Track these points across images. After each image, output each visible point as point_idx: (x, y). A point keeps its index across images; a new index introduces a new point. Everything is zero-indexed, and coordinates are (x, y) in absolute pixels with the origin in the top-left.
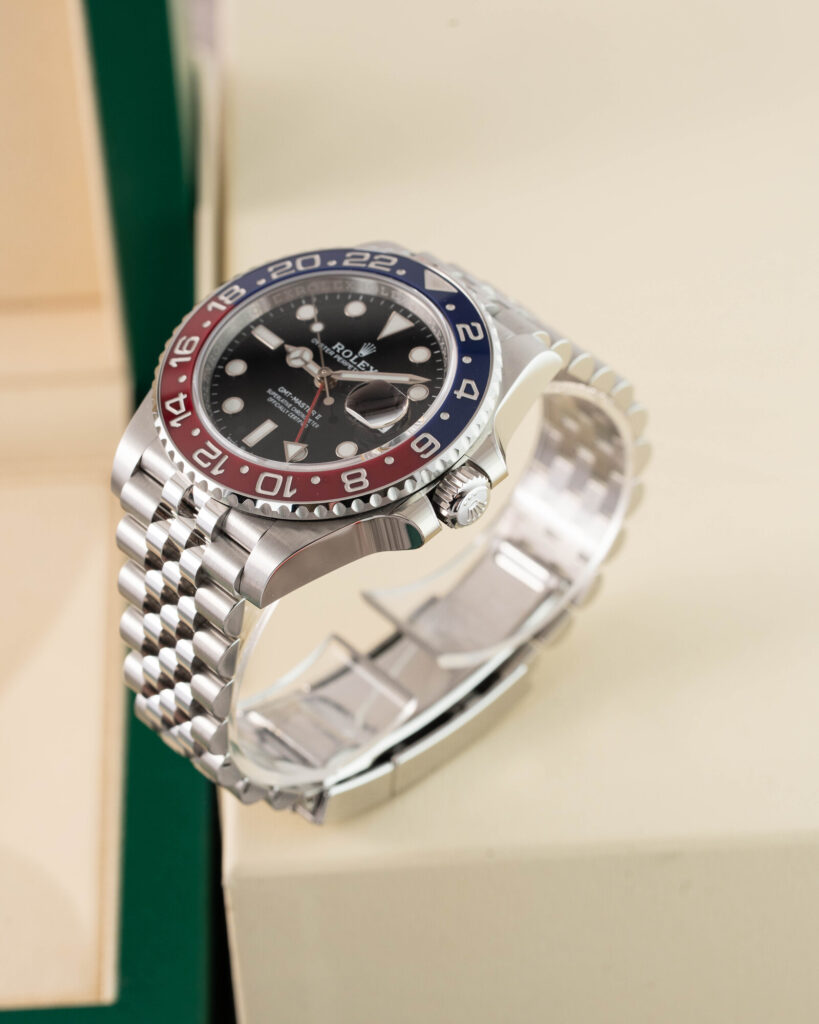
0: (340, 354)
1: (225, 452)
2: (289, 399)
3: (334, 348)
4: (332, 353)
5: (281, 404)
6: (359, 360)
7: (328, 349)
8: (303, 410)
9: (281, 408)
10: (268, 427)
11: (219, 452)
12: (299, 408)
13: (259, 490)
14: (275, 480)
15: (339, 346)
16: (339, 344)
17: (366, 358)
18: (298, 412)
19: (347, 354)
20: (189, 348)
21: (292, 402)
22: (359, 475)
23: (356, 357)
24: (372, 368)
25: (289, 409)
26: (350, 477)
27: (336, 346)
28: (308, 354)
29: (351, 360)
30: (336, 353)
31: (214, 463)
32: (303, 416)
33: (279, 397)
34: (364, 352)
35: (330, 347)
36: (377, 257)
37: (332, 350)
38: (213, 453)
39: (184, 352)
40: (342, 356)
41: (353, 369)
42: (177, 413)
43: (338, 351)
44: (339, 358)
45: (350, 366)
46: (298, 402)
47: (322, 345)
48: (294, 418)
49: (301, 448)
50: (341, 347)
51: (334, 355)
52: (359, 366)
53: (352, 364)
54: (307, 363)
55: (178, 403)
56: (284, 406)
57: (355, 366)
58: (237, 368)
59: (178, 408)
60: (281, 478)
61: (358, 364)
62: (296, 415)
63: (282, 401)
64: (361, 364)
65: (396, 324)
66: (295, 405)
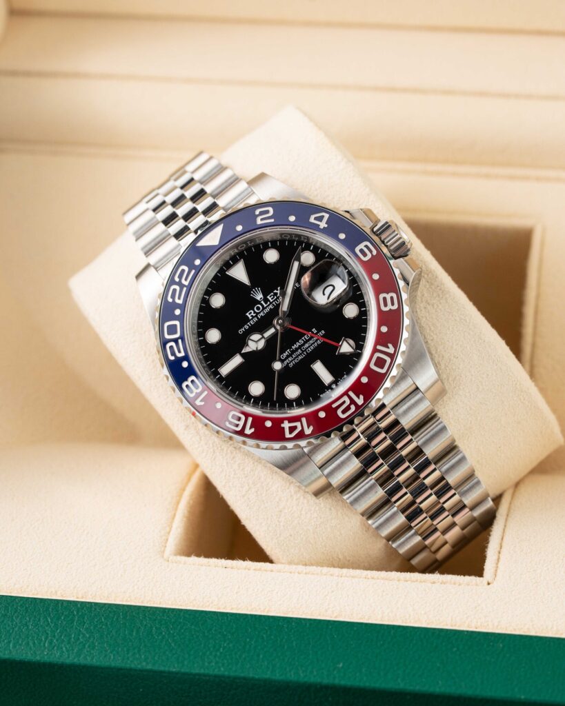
0: (258, 314)
1: (346, 393)
2: (293, 352)
3: (250, 318)
4: (255, 320)
5: (297, 357)
6: (266, 300)
7: (251, 322)
8: (305, 343)
9: (300, 358)
10: (319, 368)
11: (345, 398)
12: (303, 345)
13: (383, 371)
14: (378, 358)
16: (247, 314)
17: (265, 295)
18: (307, 345)
19: (258, 308)
20: (239, 419)
21: (297, 349)
22: (385, 299)
23: (262, 302)
24: (275, 291)
25: (303, 351)
26: (386, 305)
27: (249, 316)
28: (256, 337)
29: (265, 305)
30: (256, 316)
31: (352, 402)
32: (311, 342)
33: (290, 359)
34: (259, 296)
35: (249, 320)
36: (177, 279)
37: (252, 319)
38: (344, 402)
39: (241, 423)
40: (260, 313)
41: (273, 305)
42: (299, 429)
43: (254, 315)
44: (262, 314)
45: (271, 306)
46: (298, 344)
47: (246, 327)
48: (312, 348)
49: (345, 343)
50: (251, 313)
51: (258, 318)
52: (271, 301)
53: (269, 305)
54: (263, 337)
55: (290, 428)
56: (299, 355)
57: (271, 303)
58: (256, 388)
59: (295, 428)
60: (377, 355)
61: (269, 301)
62: (309, 347)
63: (294, 356)
64: (270, 299)
65: (239, 272)
66: (300, 347)
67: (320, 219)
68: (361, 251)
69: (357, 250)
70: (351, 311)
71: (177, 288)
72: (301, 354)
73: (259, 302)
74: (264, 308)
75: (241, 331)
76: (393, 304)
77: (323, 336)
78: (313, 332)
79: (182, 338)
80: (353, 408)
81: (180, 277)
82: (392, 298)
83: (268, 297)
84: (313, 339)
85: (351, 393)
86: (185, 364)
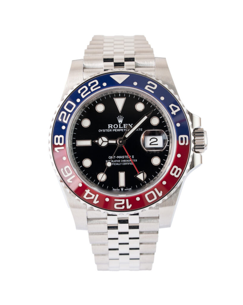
0: (114, 128)
1: (125, 199)
2: (116, 159)
3: (109, 128)
4: (111, 130)
5: (116, 163)
6: (122, 125)
7: (108, 130)
8: (125, 159)
9: (117, 164)
10: (122, 176)
11: (123, 201)
12: (123, 159)
13: (149, 201)
15: (110, 126)
16: (109, 125)
17: (124, 122)
18: (124, 161)
19: (116, 126)
20: (69, 172)
21: (118, 159)
22: (175, 169)
23: (120, 125)
24: (129, 124)
25: (121, 162)
26: (173, 172)
27: (109, 127)
28: (105, 139)
29: (120, 127)
30: (112, 129)
31: (125, 204)
32: (128, 161)
33: (112, 161)
34: (120, 121)
35: (107, 128)
36: (89, 85)
37: (109, 129)
38: (121, 202)
39: (69, 175)
40: (115, 129)
41: (124, 130)
42: (92, 198)
43: (112, 128)
44: (115, 130)
45: (122, 130)
46: (121, 157)
47: (104, 131)
48: (126, 164)
49: (142, 174)
50: (111, 126)
51: (112, 131)
52: (124, 127)
53: (121, 129)
54: (108, 142)
55: (88, 194)
56: (118, 163)
57: (123, 128)
58: (87, 163)
59: (91, 196)
60: (152, 192)
61: (123, 127)
62: (125, 162)
63: (115, 161)
64: (124, 126)
65: (120, 103)
66: (121, 159)
67: (175, 109)
68: (182, 138)
69: (180, 137)
70: (156, 161)
71: (87, 89)
72: (119, 162)
73: (118, 124)
74: (118, 128)
75: (100, 131)
76: (177, 174)
77: (135, 163)
78: (131, 157)
79: (71, 114)
80: (123, 207)
81: (92, 85)
82: (179, 171)
83: (124, 125)
84: (129, 160)
85: (127, 200)
86: (64, 127)
